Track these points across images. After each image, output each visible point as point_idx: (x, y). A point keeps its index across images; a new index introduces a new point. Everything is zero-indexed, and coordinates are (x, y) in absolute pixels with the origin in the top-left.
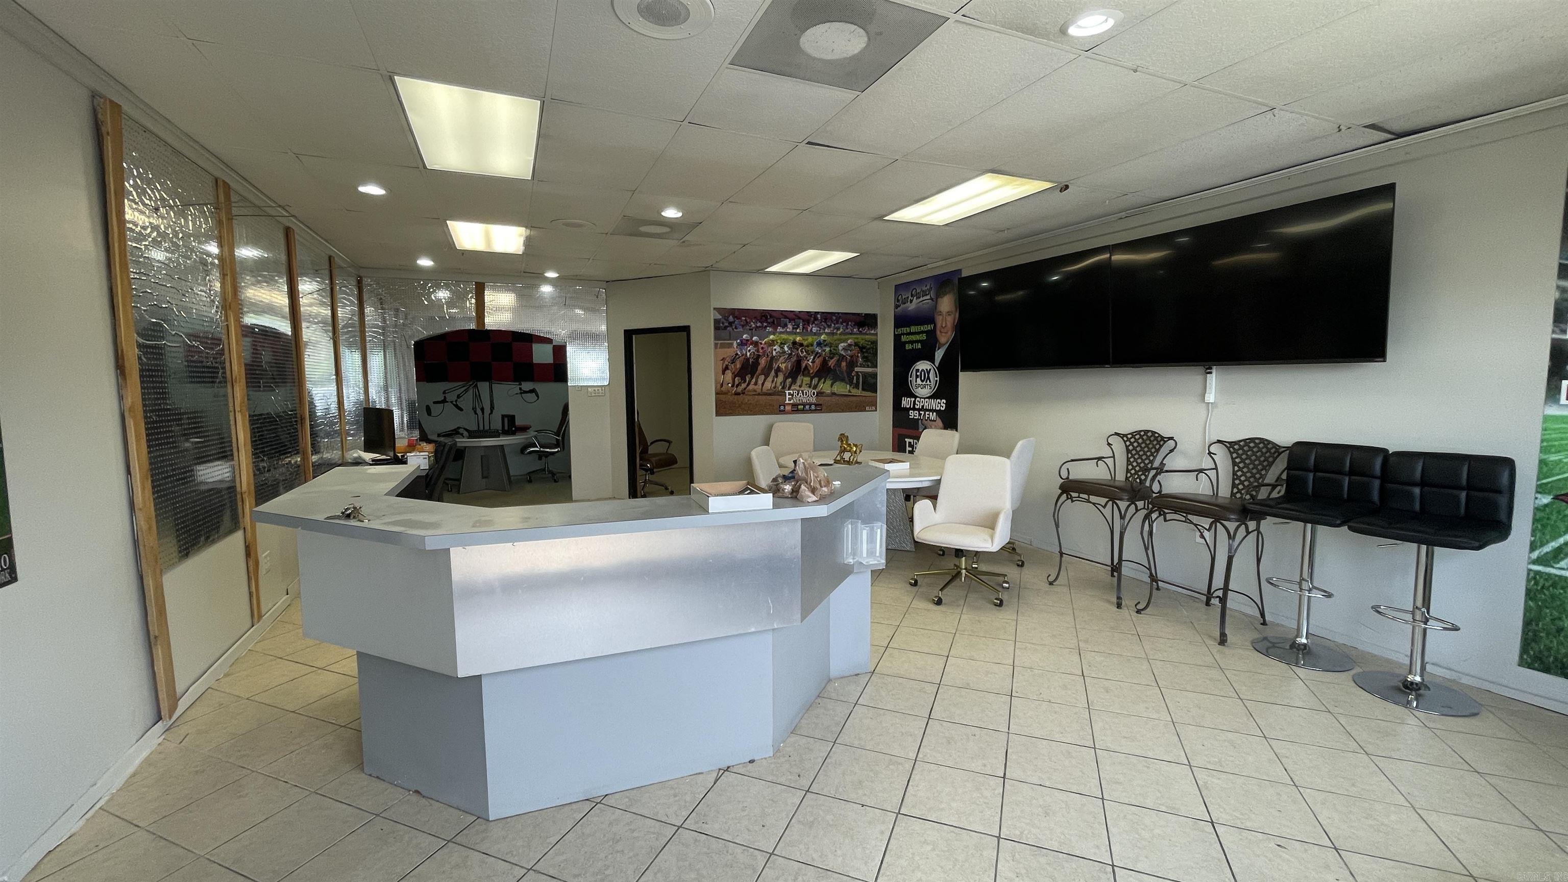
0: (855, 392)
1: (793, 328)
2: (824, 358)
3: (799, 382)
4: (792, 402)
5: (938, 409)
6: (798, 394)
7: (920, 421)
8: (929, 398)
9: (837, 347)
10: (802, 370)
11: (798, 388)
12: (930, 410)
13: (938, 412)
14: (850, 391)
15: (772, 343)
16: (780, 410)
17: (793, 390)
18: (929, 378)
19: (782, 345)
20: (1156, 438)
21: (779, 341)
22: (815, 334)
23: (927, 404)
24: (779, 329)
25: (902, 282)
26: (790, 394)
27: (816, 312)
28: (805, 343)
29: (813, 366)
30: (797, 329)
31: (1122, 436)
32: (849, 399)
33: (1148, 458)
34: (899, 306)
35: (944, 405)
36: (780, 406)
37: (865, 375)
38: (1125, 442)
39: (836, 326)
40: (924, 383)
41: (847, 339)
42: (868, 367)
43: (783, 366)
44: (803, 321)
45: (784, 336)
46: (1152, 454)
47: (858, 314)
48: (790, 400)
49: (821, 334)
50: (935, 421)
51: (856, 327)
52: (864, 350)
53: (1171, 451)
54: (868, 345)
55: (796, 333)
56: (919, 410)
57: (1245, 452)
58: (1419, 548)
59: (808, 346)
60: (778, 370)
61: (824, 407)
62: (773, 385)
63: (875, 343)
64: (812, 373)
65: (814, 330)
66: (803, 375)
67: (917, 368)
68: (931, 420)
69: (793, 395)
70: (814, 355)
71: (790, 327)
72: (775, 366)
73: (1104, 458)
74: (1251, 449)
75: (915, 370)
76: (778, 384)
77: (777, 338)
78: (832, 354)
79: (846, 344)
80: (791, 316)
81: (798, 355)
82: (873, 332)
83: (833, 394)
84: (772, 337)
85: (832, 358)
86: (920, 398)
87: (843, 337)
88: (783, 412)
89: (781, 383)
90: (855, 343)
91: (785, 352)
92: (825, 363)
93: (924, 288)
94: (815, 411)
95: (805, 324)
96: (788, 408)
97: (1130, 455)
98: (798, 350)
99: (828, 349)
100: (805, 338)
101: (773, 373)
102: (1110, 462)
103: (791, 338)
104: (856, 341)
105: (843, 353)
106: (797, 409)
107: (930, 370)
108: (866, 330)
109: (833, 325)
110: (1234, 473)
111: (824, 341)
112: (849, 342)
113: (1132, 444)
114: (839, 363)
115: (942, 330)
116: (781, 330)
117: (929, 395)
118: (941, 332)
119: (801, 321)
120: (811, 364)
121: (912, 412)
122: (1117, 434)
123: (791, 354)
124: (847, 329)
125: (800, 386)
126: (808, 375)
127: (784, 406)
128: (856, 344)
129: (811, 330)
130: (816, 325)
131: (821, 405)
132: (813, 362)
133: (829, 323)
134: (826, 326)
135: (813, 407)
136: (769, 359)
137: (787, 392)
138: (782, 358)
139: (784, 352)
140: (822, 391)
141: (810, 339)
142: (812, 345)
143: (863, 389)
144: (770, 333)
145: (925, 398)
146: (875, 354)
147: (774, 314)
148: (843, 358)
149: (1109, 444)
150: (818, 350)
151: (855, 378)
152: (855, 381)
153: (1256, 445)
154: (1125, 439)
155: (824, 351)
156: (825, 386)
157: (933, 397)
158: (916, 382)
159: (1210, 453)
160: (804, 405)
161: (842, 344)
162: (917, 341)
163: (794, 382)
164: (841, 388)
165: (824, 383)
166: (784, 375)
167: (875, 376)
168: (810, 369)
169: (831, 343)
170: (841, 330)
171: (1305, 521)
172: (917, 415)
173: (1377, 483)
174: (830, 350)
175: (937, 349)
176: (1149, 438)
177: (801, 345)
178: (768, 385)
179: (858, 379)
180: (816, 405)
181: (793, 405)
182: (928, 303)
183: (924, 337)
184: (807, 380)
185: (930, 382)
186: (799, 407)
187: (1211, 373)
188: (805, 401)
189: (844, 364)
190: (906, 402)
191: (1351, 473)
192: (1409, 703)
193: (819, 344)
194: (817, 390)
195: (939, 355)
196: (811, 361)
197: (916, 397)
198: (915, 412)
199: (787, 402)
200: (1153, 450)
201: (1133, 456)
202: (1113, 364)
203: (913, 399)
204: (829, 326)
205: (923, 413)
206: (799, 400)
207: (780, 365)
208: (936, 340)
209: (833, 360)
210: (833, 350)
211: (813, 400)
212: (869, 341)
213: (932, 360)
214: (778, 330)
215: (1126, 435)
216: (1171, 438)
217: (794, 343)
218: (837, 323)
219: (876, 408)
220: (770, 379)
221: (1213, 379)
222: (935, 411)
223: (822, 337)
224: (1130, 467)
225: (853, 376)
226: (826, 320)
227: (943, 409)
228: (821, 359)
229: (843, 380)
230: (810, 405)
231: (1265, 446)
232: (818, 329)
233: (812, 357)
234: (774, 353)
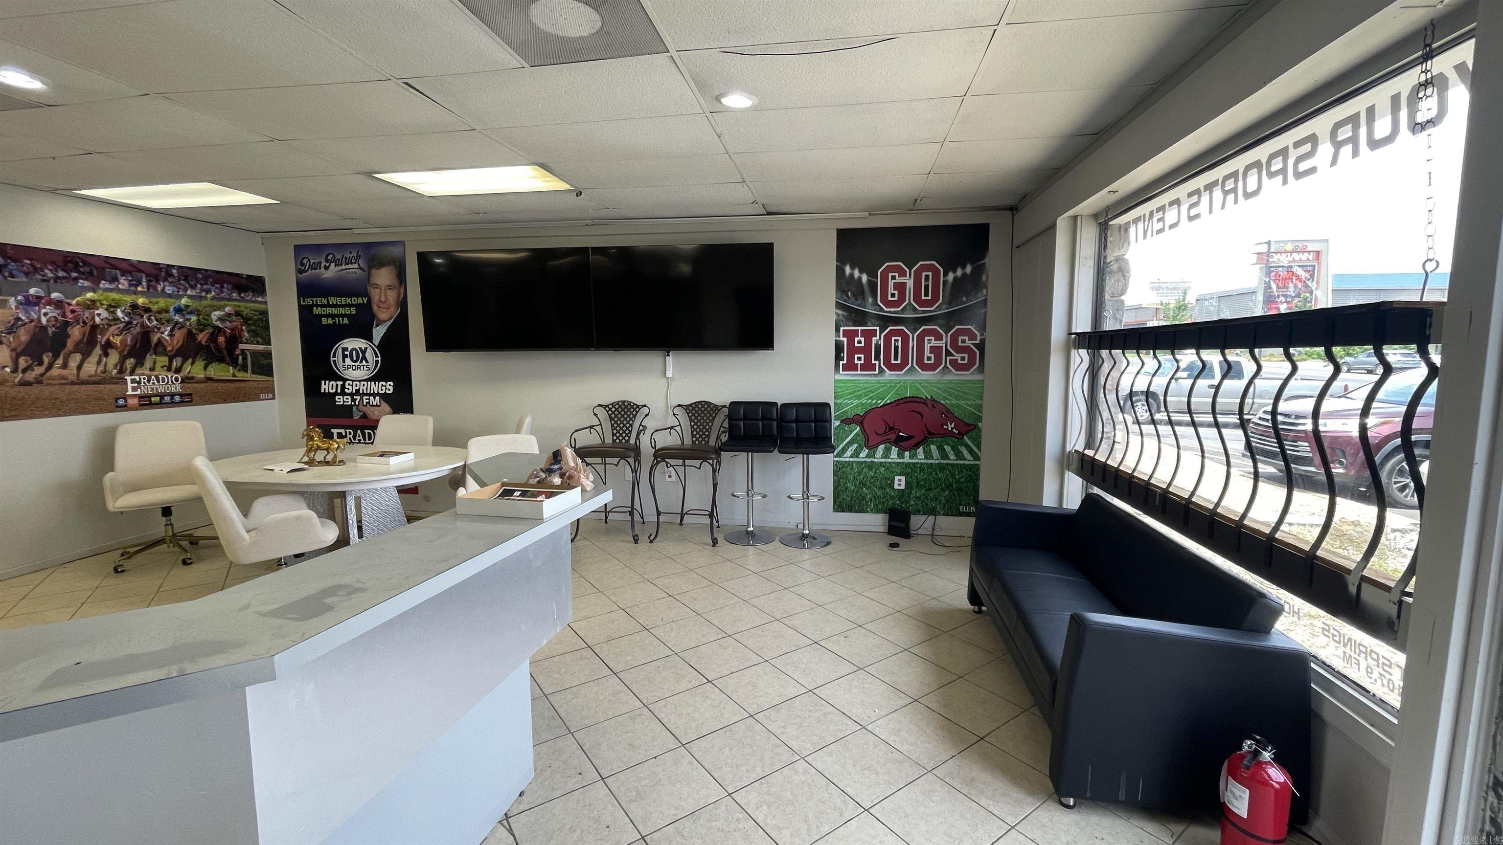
0: (241, 375)
1: (130, 285)
2: (190, 332)
3: (148, 364)
4: (139, 392)
5: (383, 392)
6: (149, 381)
7: (354, 408)
8: (367, 380)
9: (209, 316)
10: (153, 346)
11: (147, 372)
12: (369, 395)
13: (384, 397)
14: (234, 376)
15: (92, 305)
16: (119, 404)
17: (139, 375)
18: (364, 358)
19: (112, 307)
20: (632, 407)
21: (105, 302)
22: (170, 296)
23: (363, 387)
24: (103, 284)
25: (306, 243)
26: (133, 381)
27: (169, 265)
28: (155, 308)
29: (172, 341)
30: (136, 286)
31: (604, 407)
32: (233, 385)
33: (628, 422)
34: (305, 271)
35: (391, 388)
36: (117, 399)
37: (254, 354)
38: (607, 412)
39: (205, 287)
40: (358, 363)
41: (224, 306)
42: (258, 343)
43: (117, 340)
44: (147, 275)
45: (115, 296)
46: (631, 419)
47: (237, 275)
48: (134, 389)
49: (181, 297)
50: (380, 406)
51: (235, 291)
52: (250, 322)
53: (647, 415)
54: (254, 315)
55: (135, 293)
56: (351, 394)
57: (697, 412)
58: (803, 457)
59: (159, 312)
60: (108, 346)
61: (195, 398)
62: (101, 368)
63: (264, 313)
64: (171, 351)
65: (169, 290)
66: (156, 353)
67: (344, 346)
68: (373, 405)
69: (139, 382)
70: (172, 325)
71: (124, 283)
72: (101, 339)
73: (595, 426)
74: (700, 409)
75: (340, 350)
76: (110, 366)
77: (101, 298)
78: (202, 325)
79: (222, 313)
80: (124, 266)
81: (143, 325)
82: (260, 299)
83: (209, 379)
84: (90, 295)
85: (202, 331)
86: (353, 381)
87: (216, 303)
88: (125, 408)
89: (115, 366)
90: (236, 312)
91: (119, 319)
92: (190, 336)
93: (348, 255)
94: (182, 403)
95: (151, 281)
96: (135, 401)
97: (613, 422)
98: (142, 317)
99: (194, 318)
100: (154, 300)
101: (98, 351)
102: (598, 428)
103: (129, 299)
104: (237, 309)
105: (219, 324)
106: (146, 402)
107: (366, 349)
108: (250, 296)
109: (199, 286)
110: (692, 427)
111: (187, 306)
112: (227, 309)
113: (613, 413)
114: (213, 338)
115: (381, 305)
116: (107, 286)
117: (366, 377)
118: (379, 307)
119: (144, 276)
120: (167, 338)
121: (341, 397)
122: (600, 405)
123: (130, 323)
124: (222, 292)
125: (152, 369)
126: (165, 353)
127: (125, 399)
128: (238, 314)
129: (163, 290)
130: (170, 282)
131: (190, 395)
132: (171, 335)
133: (192, 283)
134: (187, 286)
135: (177, 398)
136: (88, 328)
137: (129, 378)
138: (113, 328)
139: (117, 319)
140: (190, 375)
141: (162, 303)
142: (167, 311)
143: (253, 372)
144: (87, 289)
145: (360, 381)
146: (267, 328)
147: (90, 260)
148: (218, 331)
149: (595, 415)
150: (178, 318)
151: (240, 357)
152: (240, 361)
153: (703, 406)
154: (607, 409)
155: (189, 320)
156: (196, 369)
157: (374, 379)
158: (344, 362)
159: (674, 414)
160: (162, 396)
161: (217, 313)
162: (343, 316)
163: (140, 363)
164: (218, 371)
165: (192, 364)
166: (120, 353)
167: (268, 355)
168: (166, 343)
169: (199, 311)
170: (213, 293)
171: (748, 452)
172: (350, 400)
173: (775, 423)
174: (198, 320)
175: (374, 326)
176: (626, 406)
177: (148, 310)
178: (90, 367)
179: (245, 359)
180: (181, 395)
181: (141, 397)
182: (355, 273)
183: (353, 311)
184: (163, 360)
185: (367, 362)
186: (153, 399)
187: (669, 355)
188: (161, 390)
189: (221, 339)
190: (327, 387)
191: (763, 419)
192: (804, 546)
193: (178, 310)
194: (182, 374)
195: (379, 333)
196: (166, 333)
197: (345, 380)
198: (345, 397)
199: (130, 392)
200: (631, 416)
201: (616, 422)
202: (597, 347)
203: (340, 383)
204: (193, 287)
205: (358, 398)
206: (152, 389)
207: (111, 338)
208: (373, 316)
209: (204, 333)
210: (202, 320)
211: (177, 388)
212: (255, 311)
213: (369, 338)
214: (101, 286)
215: (607, 406)
216: (645, 406)
217: (135, 306)
218: (206, 284)
219: (274, 395)
220: (93, 358)
221: (670, 360)
222: (378, 394)
223: (184, 301)
224: (615, 431)
225: (238, 356)
226: (186, 279)
227: (391, 392)
228: (184, 330)
229: (221, 360)
230: (172, 395)
231: (709, 406)
232: (175, 289)
233: (169, 328)
234: (97, 320)
